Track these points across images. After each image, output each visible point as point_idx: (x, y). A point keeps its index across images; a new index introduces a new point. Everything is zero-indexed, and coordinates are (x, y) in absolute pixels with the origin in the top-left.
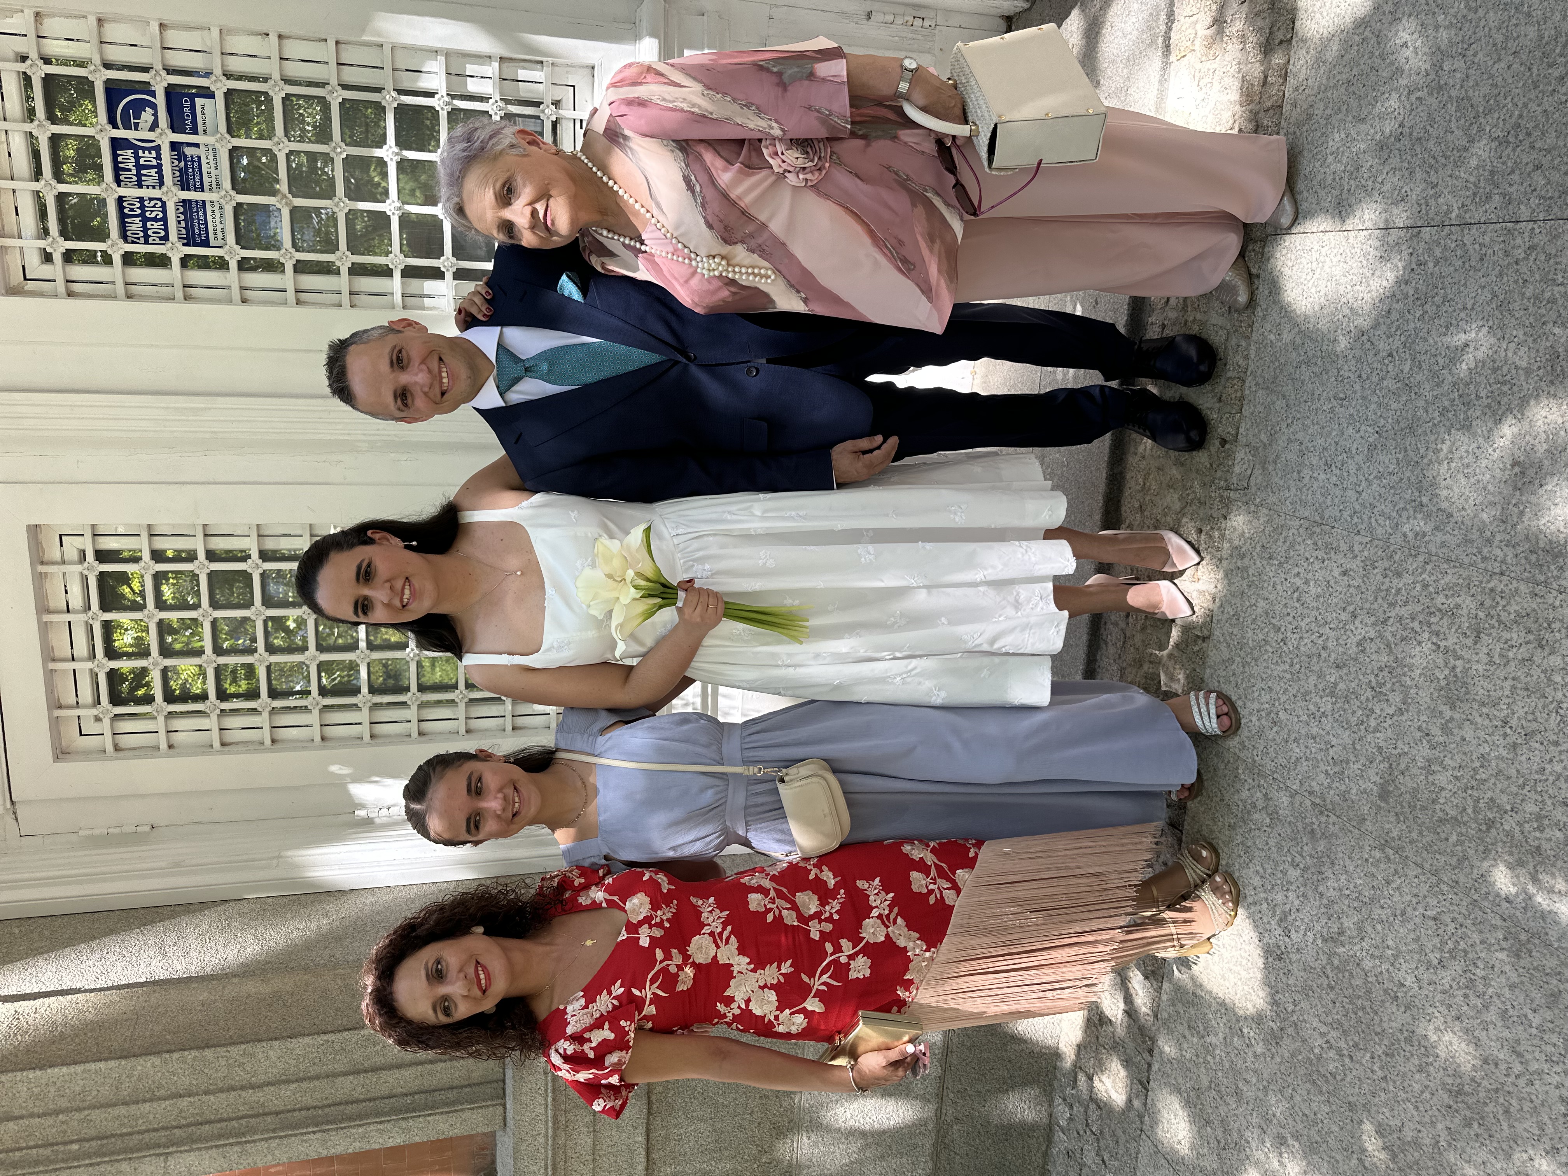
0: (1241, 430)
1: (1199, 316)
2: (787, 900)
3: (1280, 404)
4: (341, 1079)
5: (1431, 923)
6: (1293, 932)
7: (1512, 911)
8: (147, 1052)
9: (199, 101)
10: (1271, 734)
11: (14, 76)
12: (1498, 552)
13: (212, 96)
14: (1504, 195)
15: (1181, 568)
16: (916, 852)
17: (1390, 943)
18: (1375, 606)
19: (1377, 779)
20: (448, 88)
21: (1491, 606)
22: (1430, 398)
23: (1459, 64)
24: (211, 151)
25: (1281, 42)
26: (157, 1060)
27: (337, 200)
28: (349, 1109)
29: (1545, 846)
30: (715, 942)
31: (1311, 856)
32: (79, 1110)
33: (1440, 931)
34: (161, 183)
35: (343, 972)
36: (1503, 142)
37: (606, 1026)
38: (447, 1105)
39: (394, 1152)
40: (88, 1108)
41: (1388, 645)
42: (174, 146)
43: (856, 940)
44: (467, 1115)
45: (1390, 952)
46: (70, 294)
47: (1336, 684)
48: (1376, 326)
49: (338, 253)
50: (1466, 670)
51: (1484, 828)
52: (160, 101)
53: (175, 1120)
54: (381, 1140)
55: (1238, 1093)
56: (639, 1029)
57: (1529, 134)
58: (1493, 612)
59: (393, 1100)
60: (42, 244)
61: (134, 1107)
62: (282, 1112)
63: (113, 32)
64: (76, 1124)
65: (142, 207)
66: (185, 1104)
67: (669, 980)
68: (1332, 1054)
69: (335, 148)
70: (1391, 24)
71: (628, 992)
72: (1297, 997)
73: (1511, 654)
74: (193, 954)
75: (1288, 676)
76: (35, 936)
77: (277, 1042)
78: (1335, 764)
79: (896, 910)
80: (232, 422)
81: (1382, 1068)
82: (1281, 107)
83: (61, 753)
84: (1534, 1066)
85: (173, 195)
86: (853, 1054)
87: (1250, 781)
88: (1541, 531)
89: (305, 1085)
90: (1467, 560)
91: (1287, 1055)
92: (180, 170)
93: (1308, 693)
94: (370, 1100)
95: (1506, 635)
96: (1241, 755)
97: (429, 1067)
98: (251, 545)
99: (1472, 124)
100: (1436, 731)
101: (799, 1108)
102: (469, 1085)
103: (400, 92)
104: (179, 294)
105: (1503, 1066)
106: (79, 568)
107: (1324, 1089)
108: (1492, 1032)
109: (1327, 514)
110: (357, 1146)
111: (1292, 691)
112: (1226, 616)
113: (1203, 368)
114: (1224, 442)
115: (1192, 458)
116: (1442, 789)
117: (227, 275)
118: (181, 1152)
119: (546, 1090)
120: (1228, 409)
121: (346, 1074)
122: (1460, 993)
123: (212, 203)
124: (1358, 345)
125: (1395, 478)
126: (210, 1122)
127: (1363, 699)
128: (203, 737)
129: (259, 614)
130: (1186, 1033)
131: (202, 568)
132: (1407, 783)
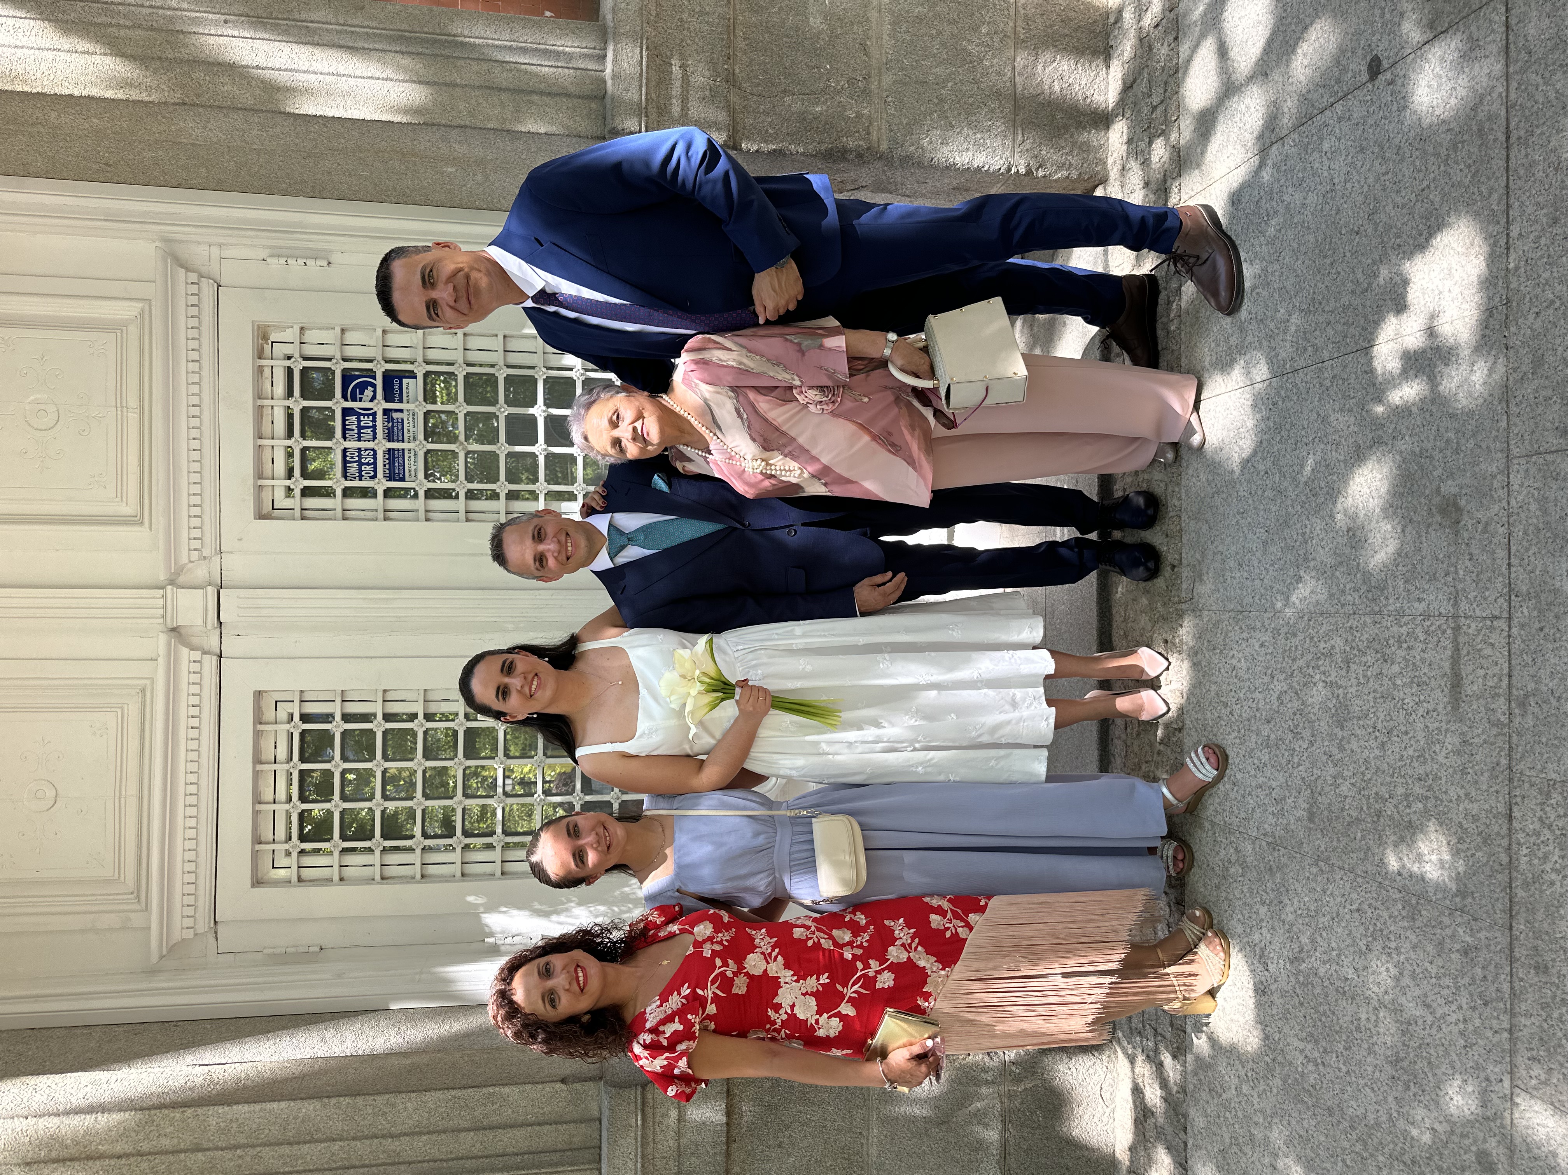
0: (1183, 555)
1: (1146, 477)
2: (826, 933)
3: (1205, 527)
4: (463, 1134)
5: (1356, 915)
6: (1270, 966)
7: (1403, 882)
9: (405, 381)
10: (1233, 795)
11: (282, 369)
12: (1349, 597)
13: (415, 377)
14: (1313, 346)
16: (935, 902)
17: (1334, 945)
18: (1284, 665)
19: (1305, 806)
21: (1353, 640)
22: (1294, 497)
23: (1276, 266)
24: (411, 415)
26: (317, 1104)
27: (500, 445)
29: (1414, 818)
30: (765, 958)
31: (1273, 890)
32: (253, 1146)
33: (1363, 920)
34: (374, 438)
36: (1307, 312)
37: (677, 1019)
38: (551, 1165)
40: (260, 1145)
41: (1296, 693)
42: (386, 412)
43: (882, 960)
45: (1334, 953)
46: (303, 518)
47: (1268, 736)
48: (1255, 453)
49: (499, 483)
50: (1346, 694)
51: (1375, 819)
52: (379, 382)
53: (327, 1163)
55: (1252, 1140)
56: (704, 1029)
57: (1320, 303)
58: (1354, 645)
59: (506, 1158)
60: (288, 483)
61: (296, 1147)
62: (414, 1162)
63: (350, 337)
64: (249, 1159)
65: (360, 456)
66: (337, 1147)
67: (726, 983)
68: (1311, 1067)
69: (500, 409)
71: (694, 992)
72: (1280, 1024)
73: (1369, 673)
74: (348, 1043)
75: (1238, 741)
76: (224, 1029)
77: (413, 1095)
78: (1277, 803)
79: (917, 940)
80: (412, 608)
81: (1344, 1064)
83: (257, 882)
84: (1439, 1012)
85: (382, 446)
86: (883, 1053)
87: (1224, 841)
88: (1371, 574)
89: (434, 1137)
90: (1333, 610)
91: (1280, 1083)
92: (388, 429)
93: (1252, 750)
94: (486, 1157)
95: (1364, 659)
96: (1216, 820)
97: (537, 1128)
98: (419, 708)
99: (1289, 304)
100: (1335, 751)
102: (571, 1150)
104: (381, 515)
105: (1420, 1022)
106: (287, 727)
107: (1310, 1103)
108: (1409, 994)
109: (1245, 602)
111: (1242, 752)
112: (1191, 706)
113: (1150, 512)
114: (1173, 567)
116: (1346, 797)
117: (417, 502)
120: (1173, 541)
121: (468, 1130)
123: (409, 450)
124: (1246, 471)
125: (1282, 562)
126: (354, 1167)
127: (1287, 742)
128: (367, 871)
129: (420, 764)
130: (1208, 1098)
131: (378, 727)
132: (1323, 800)
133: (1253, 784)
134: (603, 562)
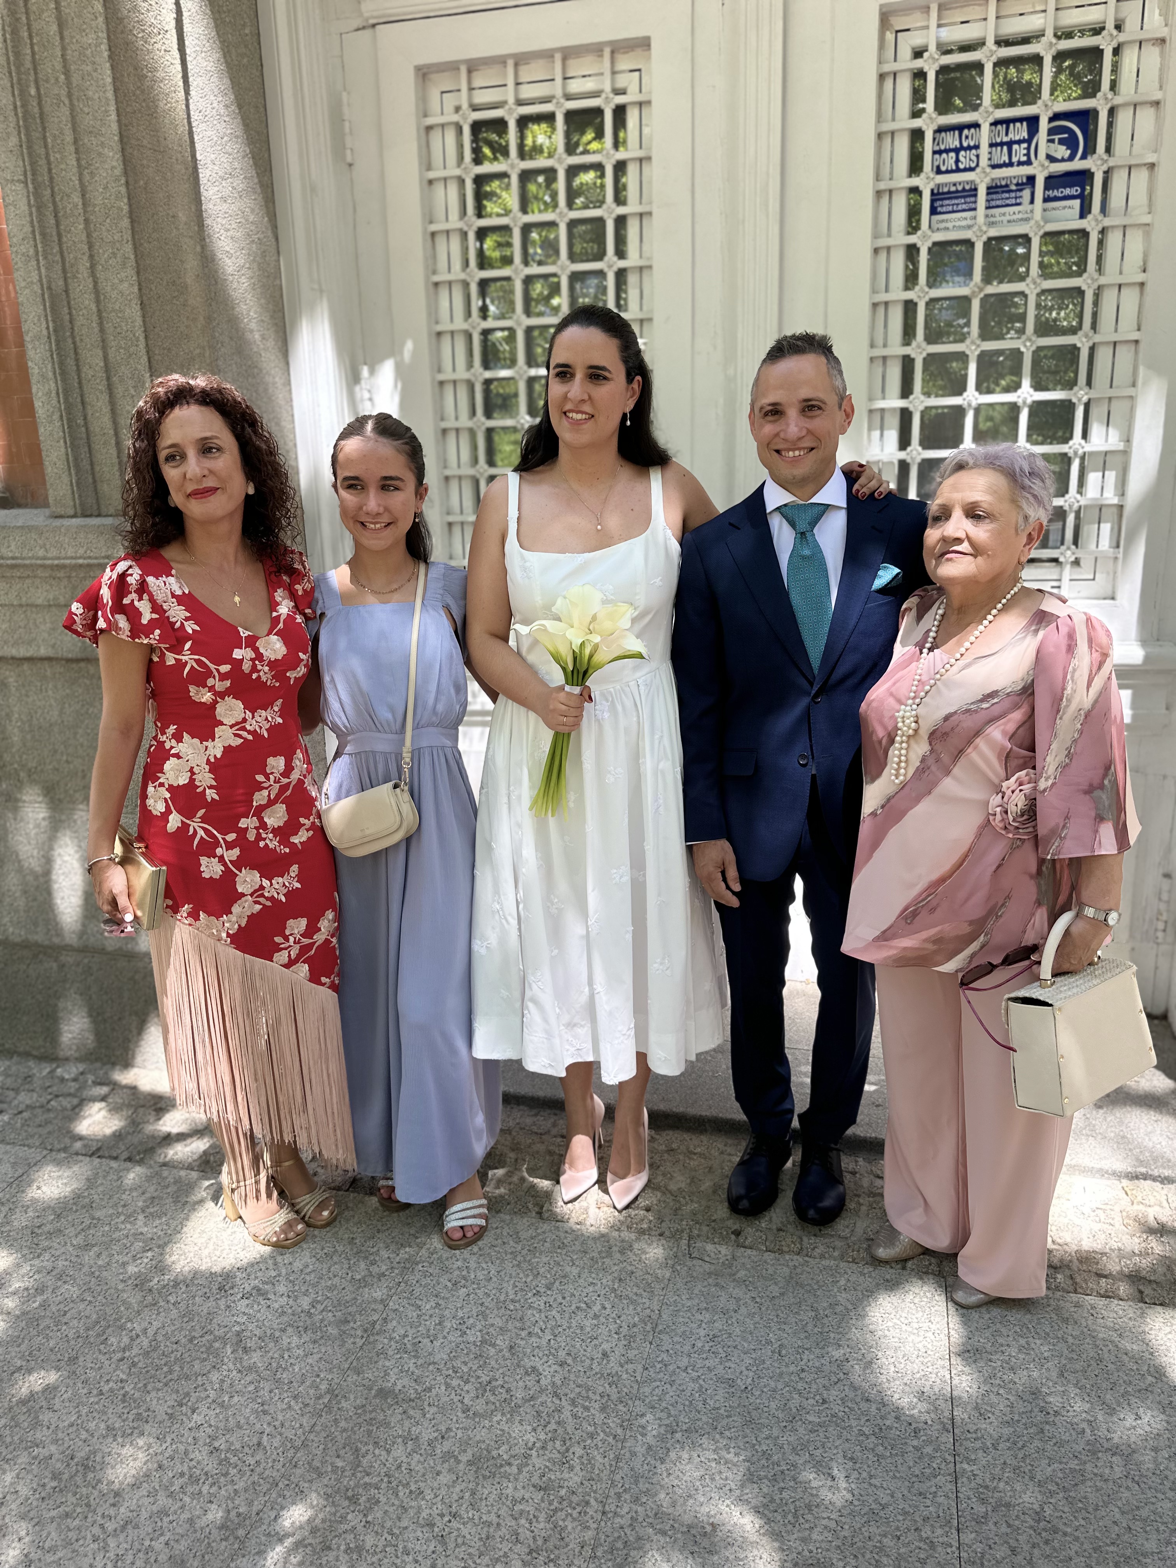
0: (749, 1251)
1: (864, 1208)
2: (278, 796)
3: (775, 1290)
4: (101, 353)
5: (255, 1440)
6: (246, 1302)
7: (266, 1522)
8: (126, 161)
9: (1076, 202)
10: (444, 1280)
11: (1101, 18)
12: (626, 1509)
13: (1082, 216)
14: (986, 1516)
15: (610, 1189)
16: (326, 923)
17: (236, 1399)
19: (399, 1387)
20: (1091, 454)
21: (571, 1502)
22: (781, 1441)
23: (1118, 1471)
24: (1026, 216)
25: (1141, 1292)
26: (118, 171)
27: (978, 342)
28: (70, 362)
29: (332, 1555)
30: (237, 723)
31: (322, 1321)
32: (70, 95)
33: (246, 1450)
34: (994, 167)
35: (207, 354)
36: (1039, 1516)
37: (155, 616)
38: (76, 459)
39: (28, 407)
40: (71, 104)
41: (532, 1398)
42: (1031, 180)
43: (239, 864)
44: (66, 479)
45: (226, 1398)
46: (882, 77)
47: (494, 1345)
49: (924, 344)
50: (507, 1476)
51: (350, 1493)
52: (1077, 165)
53: (60, 190)
54: (40, 394)
55: (87, 1247)
56: (151, 648)
57: (1047, 1542)
58: (565, 1504)
59: (80, 407)
60: (932, 48)
61: (72, 149)
62: (68, 296)
63: (1146, 116)
64: (56, 92)
65: (969, 148)
66: (76, 200)
67: (200, 678)
68: (126, 1340)
69: (1030, 340)
70: (1159, 1403)
71: (188, 637)
72: (183, 1306)
73: (523, 1521)
75: (502, 1298)
77: (136, 289)
78: (414, 1344)
80: (755, 240)
81: (111, 1390)
82: (1076, 1292)
84: (112, 1543)
85: (981, 179)
87: (398, 1259)
89: (95, 318)
90: (617, 1477)
91: (125, 1295)
92: (1007, 186)
93: (485, 1317)
94: (80, 383)
95: (542, 1517)
96: (423, 1251)
97: (113, 442)
98: (632, 260)
99: (1057, 1484)
100: (447, 1445)
101: (74, 809)
102: (95, 481)
103: (1087, 406)
104: (882, 186)
105: (112, 1512)
106: (607, 87)
107: (91, 1333)
108: (146, 1501)
109: (664, 1337)
110: (34, 370)
111: (487, 1301)
112: (562, 1235)
113: (811, 1213)
114: (737, 1233)
115: (721, 1202)
116: (388, 1452)
117: (902, 234)
118: (28, 196)
119: (90, 558)
120: (771, 1238)
121: (106, 358)
122: (185, 1469)
123: (975, 218)
124: (834, 1368)
125: (700, 1406)
126: (58, 224)
127: (479, 1373)
128: (440, 213)
129: (563, 268)
130: (148, 1195)
131: (609, 212)
132: (395, 1416)
133: (447, 1312)
134: (775, 497)
